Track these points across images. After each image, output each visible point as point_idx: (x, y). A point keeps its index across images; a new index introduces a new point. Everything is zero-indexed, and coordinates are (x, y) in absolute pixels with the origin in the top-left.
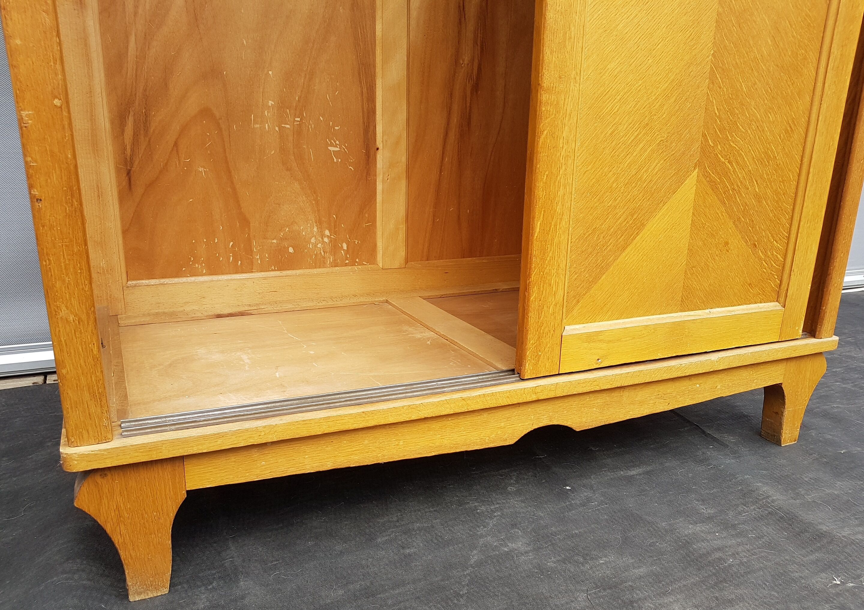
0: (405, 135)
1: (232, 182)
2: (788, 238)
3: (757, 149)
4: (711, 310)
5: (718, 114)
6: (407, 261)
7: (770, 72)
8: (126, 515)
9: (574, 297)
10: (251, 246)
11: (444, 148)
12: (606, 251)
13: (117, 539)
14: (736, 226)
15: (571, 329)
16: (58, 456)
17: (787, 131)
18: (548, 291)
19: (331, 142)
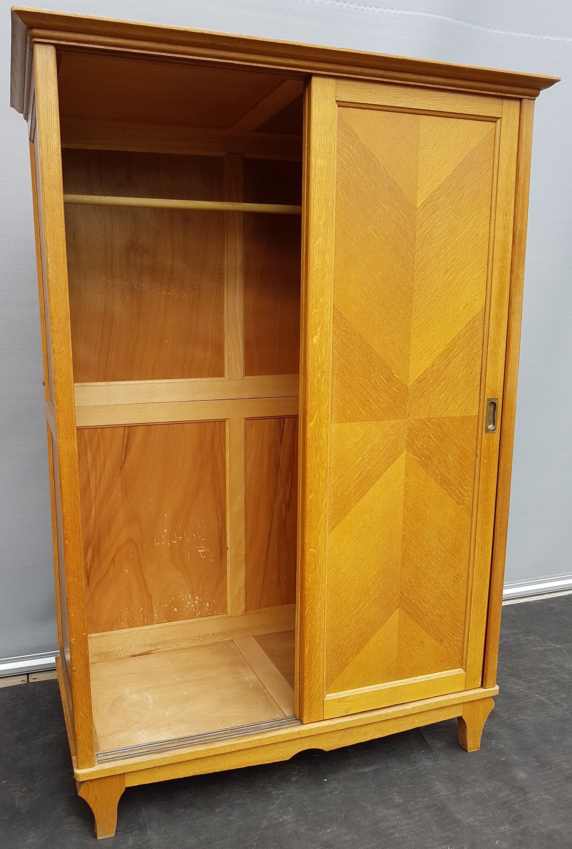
0: (244, 539)
1: (143, 576)
2: (464, 634)
3: (436, 592)
4: (415, 678)
5: (408, 581)
6: (246, 610)
7: (439, 555)
8: (99, 799)
9: (330, 680)
10: (152, 610)
11: (269, 542)
12: (347, 656)
13: (94, 810)
14: (428, 633)
15: (330, 696)
16: (72, 773)
17: (454, 581)
18: (314, 680)
19: (200, 547)
